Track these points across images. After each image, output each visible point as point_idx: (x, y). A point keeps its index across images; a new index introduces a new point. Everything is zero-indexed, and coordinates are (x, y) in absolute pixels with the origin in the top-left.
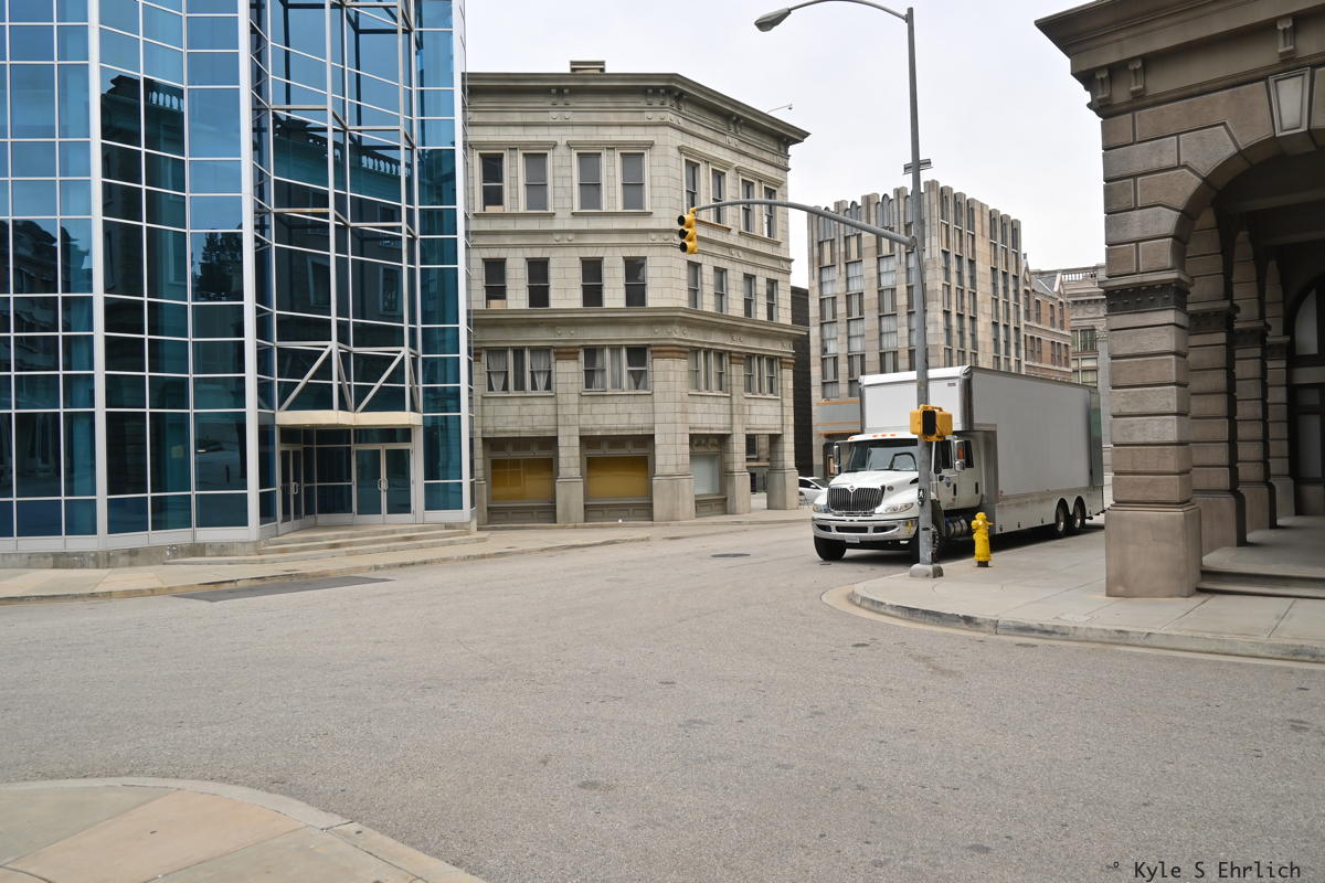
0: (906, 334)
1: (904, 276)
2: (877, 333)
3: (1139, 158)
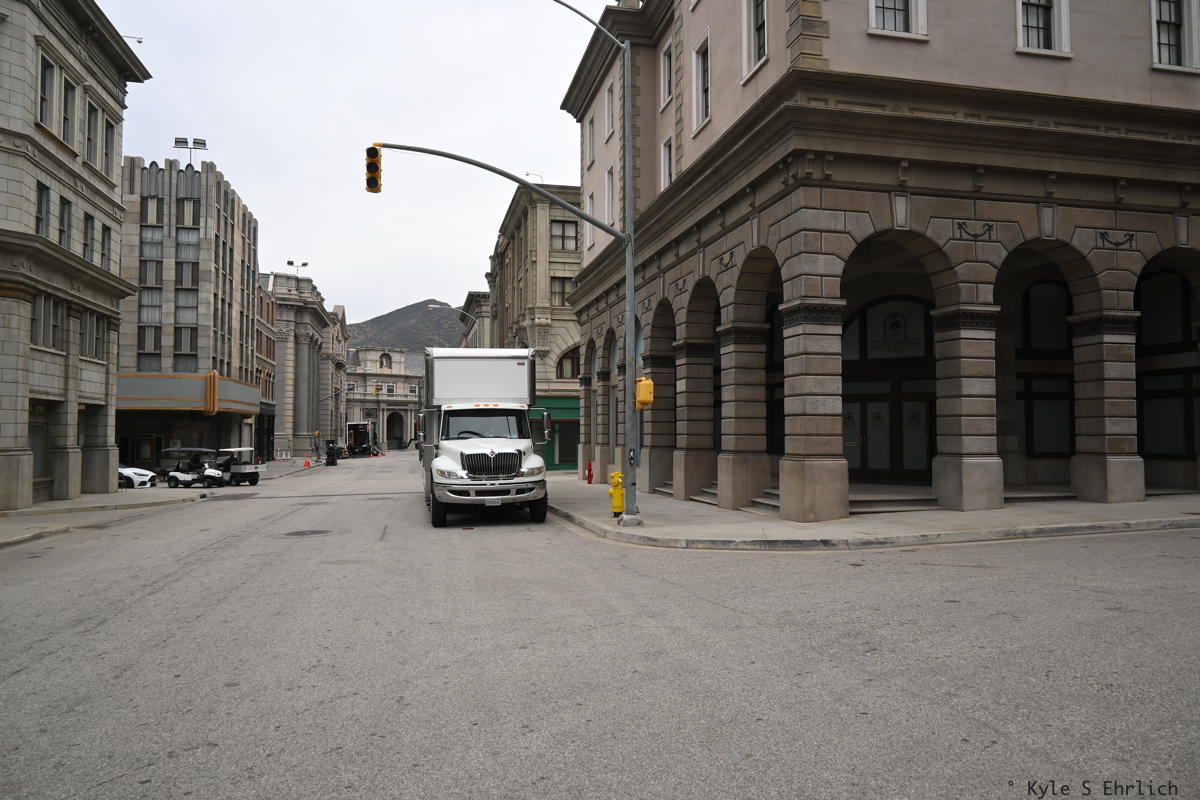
0: (173, 310)
1: (173, 250)
2: (137, 305)
3: (824, 220)
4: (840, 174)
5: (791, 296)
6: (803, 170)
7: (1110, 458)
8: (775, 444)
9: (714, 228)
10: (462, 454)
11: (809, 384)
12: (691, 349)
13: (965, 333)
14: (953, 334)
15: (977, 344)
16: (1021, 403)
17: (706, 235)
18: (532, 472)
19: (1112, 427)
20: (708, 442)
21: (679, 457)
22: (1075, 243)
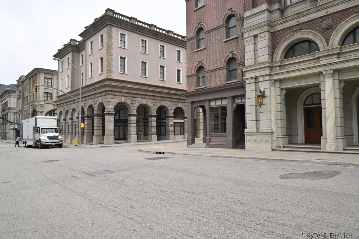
3: (111, 100)
4: (114, 93)
5: (106, 111)
6: (109, 93)
7: (152, 135)
8: (103, 134)
9: (93, 97)
10: (47, 136)
11: (109, 124)
12: (88, 117)
13: (132, 117)
14: (130, 117)
15: (133, 119)
16: (144, 127)
17: (91, 97)
18: (60, 139)
19: (153, 131)
20: (91, 134)
21: (85, 137)
22: (148, 104)
